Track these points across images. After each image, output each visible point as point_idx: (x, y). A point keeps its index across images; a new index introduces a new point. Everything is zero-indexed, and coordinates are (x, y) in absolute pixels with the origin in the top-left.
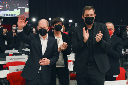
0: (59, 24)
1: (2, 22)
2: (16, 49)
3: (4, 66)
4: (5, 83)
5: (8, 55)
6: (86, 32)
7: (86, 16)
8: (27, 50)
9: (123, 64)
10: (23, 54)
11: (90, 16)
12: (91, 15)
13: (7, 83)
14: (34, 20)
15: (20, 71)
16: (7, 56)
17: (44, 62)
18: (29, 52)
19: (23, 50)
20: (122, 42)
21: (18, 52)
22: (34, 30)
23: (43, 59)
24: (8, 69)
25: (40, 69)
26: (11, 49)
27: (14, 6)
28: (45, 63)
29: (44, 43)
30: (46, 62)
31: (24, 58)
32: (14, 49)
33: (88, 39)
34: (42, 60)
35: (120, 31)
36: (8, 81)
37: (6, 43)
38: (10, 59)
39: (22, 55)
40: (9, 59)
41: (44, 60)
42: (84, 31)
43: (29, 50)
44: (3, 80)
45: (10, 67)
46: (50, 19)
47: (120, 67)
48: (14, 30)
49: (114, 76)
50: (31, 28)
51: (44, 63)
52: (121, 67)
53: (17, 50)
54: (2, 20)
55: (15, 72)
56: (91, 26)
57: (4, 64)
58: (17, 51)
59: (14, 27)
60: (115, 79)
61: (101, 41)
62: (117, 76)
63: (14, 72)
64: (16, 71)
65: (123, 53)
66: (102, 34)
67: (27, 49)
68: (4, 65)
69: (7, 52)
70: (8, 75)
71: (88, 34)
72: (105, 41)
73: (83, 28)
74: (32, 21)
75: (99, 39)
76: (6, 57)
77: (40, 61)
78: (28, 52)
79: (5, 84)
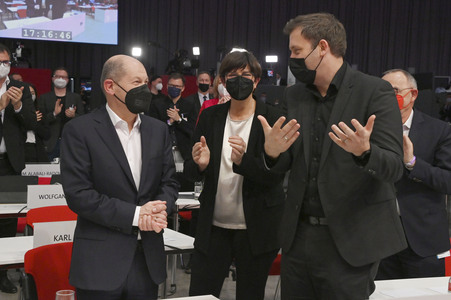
0: (240, 74)
13: (27, 283)
16: (29, 187)
32: (57, 160)
36: (29, 275)
37: (31, 138)
38: (41, 197)
40: (37, 197)
48: (59, 88)
49: (440, 256)
55: (56, 242)
57: (20, 215)
59: (61, 80)
62: (447, 254)
63: (52, 242)
68: (19, 219)
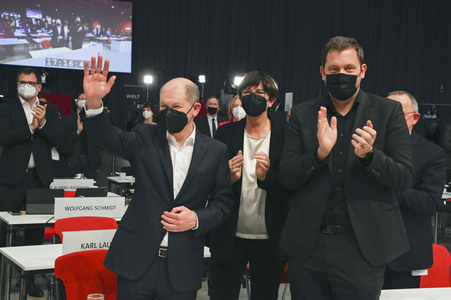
0: (254, 91)
1: (43, 84)
2: (88, 176)
3: (47, 230)
4: (48, 287)
5: (61, 193)
6: (327, 123)
7: (330, 69)
8: (123, 178)
9: (443, 233)
10: (109, 194)
11: (342, 71)
12: (348, 67)
13: (57, 287)
14: (148, 79)
15: (98, 248)
16: (56, 199)
17: (177, 219)
18: (132, 187)
19: (111, 178)
20: (443, 160)
21: (95, 185)
22: (148, 114)
23: (175, 209)
24: (59, 240)
25: (165, 242)
26: (72, 176)
27: (84, 32)
28: (181, 222)
29: (181, 156)
30: (182, 219)
31: (115, 206)
32: (79, 175)
33: (333, 148)
34: (172, 213)
35: (434, 124)
36: (59, 280)
37: (55, 157)
38: (67, 209)
39: (105, 196)
40: (63, 208)
41: (179, 212)
42: (323, 121)
43: (131, 179)
44: (44, 276)
45: (66, 235)
46: (202, 79)
47: (433, 242)
49: (415, 273)
50: (138, 106)
51: (178, 224)
52: (438, 243)
53: (89, 178)
54: (44, 79)
55: (83, 250)
56: (347, 103)
57: (47, 225)
58: (90, 183)
60: (416, 283)
61: (370, 156)
62: (425, 273)
63: (79, 250)
64: (87, 249)
65: (444, 197)
66: (374, 132)
67: (123, 175)
68: (46, 228)
69: (56, 184)
70: (59, 261)
71: (335, 132)
72: (385, 157)
73: (319, 110)
74: (142, 84)
75: (362, 146)
76: (53, 203)
77: (166, 218)
78: (127, 185)
79: (49, 290)
